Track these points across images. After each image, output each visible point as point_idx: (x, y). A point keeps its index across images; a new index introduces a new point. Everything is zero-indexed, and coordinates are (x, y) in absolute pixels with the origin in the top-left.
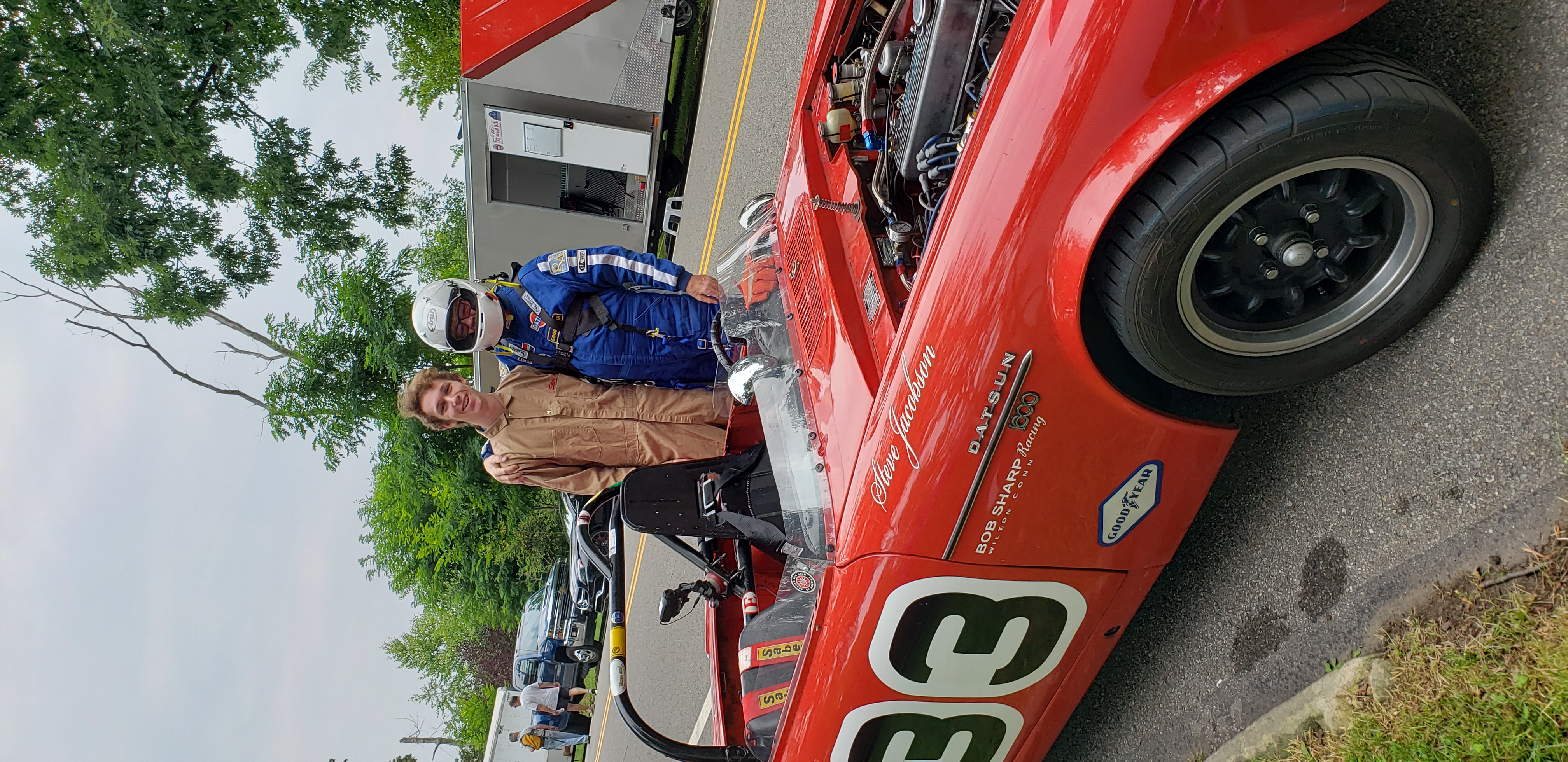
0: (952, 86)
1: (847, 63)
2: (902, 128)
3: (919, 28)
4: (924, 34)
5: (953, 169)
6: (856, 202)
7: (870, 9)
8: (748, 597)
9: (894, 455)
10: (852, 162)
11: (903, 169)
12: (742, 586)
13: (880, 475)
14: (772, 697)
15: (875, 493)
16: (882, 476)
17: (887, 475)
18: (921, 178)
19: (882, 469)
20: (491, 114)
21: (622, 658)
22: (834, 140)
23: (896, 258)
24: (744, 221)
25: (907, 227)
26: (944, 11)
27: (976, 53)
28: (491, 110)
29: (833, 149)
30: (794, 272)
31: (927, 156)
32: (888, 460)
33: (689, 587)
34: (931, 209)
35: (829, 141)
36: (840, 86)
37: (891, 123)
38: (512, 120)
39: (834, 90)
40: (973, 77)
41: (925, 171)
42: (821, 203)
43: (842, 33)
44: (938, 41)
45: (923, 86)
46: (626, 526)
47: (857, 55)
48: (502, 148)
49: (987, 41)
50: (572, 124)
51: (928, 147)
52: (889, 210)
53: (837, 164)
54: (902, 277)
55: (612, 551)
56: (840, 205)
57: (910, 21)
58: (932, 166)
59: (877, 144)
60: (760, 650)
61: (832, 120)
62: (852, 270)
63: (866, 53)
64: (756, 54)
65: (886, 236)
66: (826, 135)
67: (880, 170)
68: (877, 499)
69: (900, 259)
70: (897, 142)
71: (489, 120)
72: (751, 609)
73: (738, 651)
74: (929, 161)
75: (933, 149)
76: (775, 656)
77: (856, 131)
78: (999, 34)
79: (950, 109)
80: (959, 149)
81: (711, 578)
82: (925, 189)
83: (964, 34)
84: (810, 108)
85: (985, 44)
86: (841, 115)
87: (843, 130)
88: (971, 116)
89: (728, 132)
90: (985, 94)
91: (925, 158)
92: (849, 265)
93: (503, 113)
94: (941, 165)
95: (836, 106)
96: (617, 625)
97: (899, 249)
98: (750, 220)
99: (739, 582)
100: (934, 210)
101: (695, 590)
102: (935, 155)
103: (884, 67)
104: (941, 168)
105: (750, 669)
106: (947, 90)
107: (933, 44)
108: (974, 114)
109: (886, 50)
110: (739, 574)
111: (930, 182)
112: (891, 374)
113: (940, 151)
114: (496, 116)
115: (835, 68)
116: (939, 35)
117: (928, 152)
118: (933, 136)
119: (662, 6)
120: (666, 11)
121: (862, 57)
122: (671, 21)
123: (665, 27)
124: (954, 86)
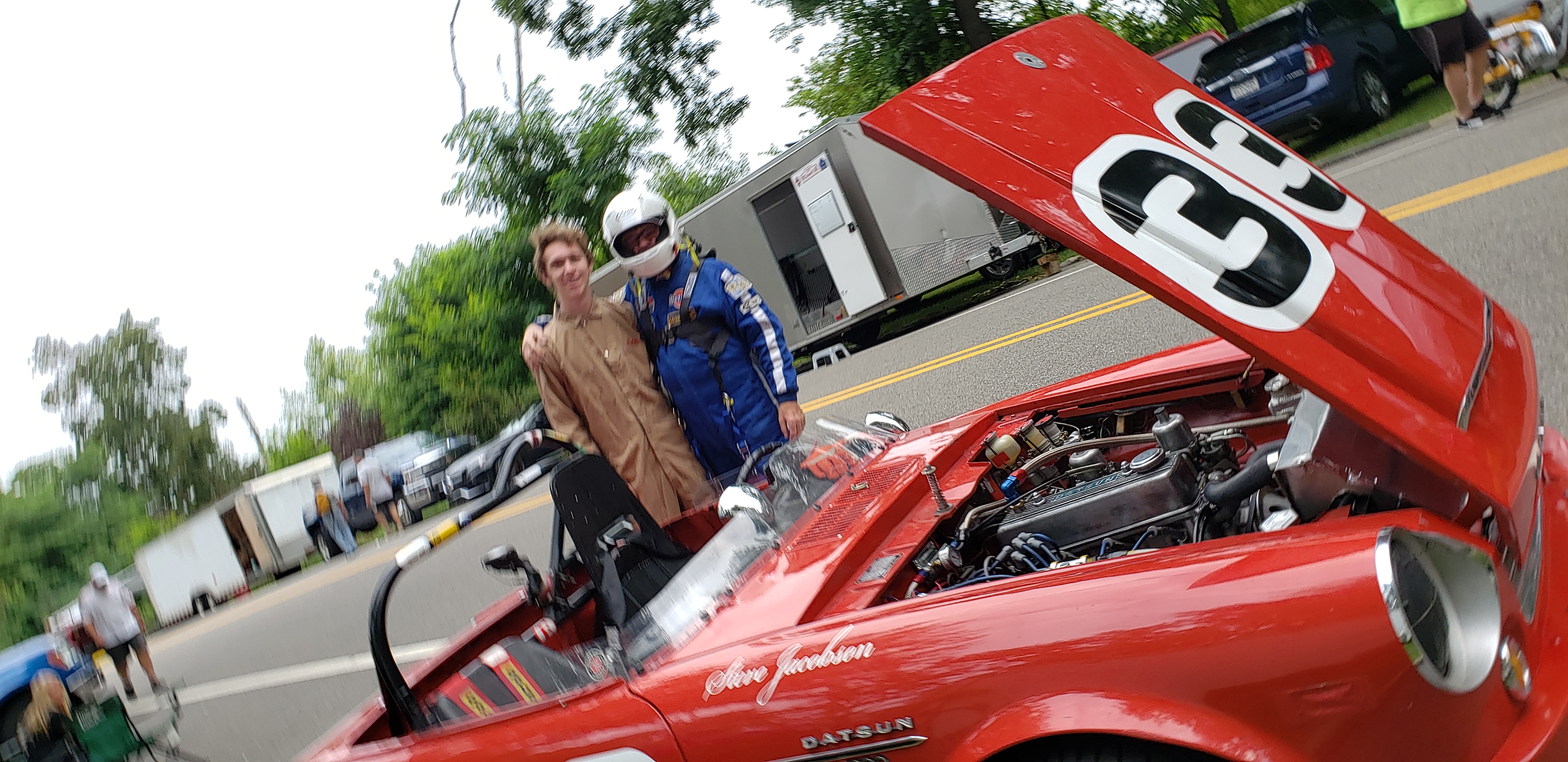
0: (1098, 526)
1: (1060, 427)
2: (1037, 506)
3: (1128, 469)
4: (1126, 476)
5: (1032, 571)
6: (950, 505)
7: (1114, 419)
8: (549, 625)
9: (757, 675)
10: (980, 480)
11: (1003, 528)
12: (556, 613)
13: (733, 674)
14: (475, 700)
15: (714, 680)
17: (738, 681)
18: (1007, 548)
19: (741, 673)
20: (821, 161)
21: (432, 549)
22: (988, 453)
23: (927, 569)
24: (871, 418)
25: (958, 562)
26: (1157, 481)
27: (1140, 530)
28: (825, 158)
29: (980, 457)
30: (858, 487)
31: (1029, 542)
32: (751, 672)
33: (528, 567)
34: (986, 573)
35: (984, 451)
36: (1036, 431)
37: (1035, 494)
38: (827, 180)
39: (1029, 429)
40: (1116, 540)
41: (1015, 548)
42: (930, 475)
43: (1080, 406)
44: (1128, 491)
45: (1083, 502)
46: (549, 478)
47: (1071, 431)
48: (799, 185)
49: (1156, 533)
50: (854, 230)
51: (1037, 538)
52: (962, 537)
53: (971, 469)
54: (914, 585)
55: (521, 480)
56: (939, 493)
57: (1129, 458)
58: (1022, 551)
59: (1010, 493)
60: (512, 667)
61: (1004, 442)
62: (891, 536)
63: (1077, 437)
64: (1008, 346)
65: (938, 549)
66: (989, 445)
67: (990, 509)
68: (710, 683)
69: (928, 573)
70: (1022, 509)
71: (816, 161)
72: (540, 633)
73: (497, 645)
74: (1025, 546)
75: (1037, 543)
76: (512, 680)
77: (1008, 468)
78: (1168, 539)
79: (1080, 537)
80: (1053, 565)
82: (1000, 557)
83: (1148, 509)
84: (1000, 418)
85: (1152, 533)
86: (1011, 448)
87: (1002, 456)
88: (1087, 558)
89: (928, 360)
90: (1113, 559)
91: (1025, 541)
92: (894, 531)
93: (829, 170)
94: (1029, 558)
95: (1017, 438)
97: (935, 567)
98: (875, 424)
99: (558, 608)
100: (988, 576)
101: (529, 573)
102: (1033, 548)
103: (1075, 459)
104: (1026, 560)
105: (487, 666)
106: (1092, 524)
107: (1123, 488)
108: (1090, 560)
109: (1091, 452)
110: (565, 605)
111: (1008, 557)
112: (827, 628)
113: (1039, 550)
114: (823, 165)
115: (1047, 418)
116: (1133, 489)
117: (1032, 541)
118: (1048, 536)
119: (996, 246)
120: (995, 251)
121: (1071, 436)
122: (988, 260)
123: (981, 258)
124: (1100, 528)
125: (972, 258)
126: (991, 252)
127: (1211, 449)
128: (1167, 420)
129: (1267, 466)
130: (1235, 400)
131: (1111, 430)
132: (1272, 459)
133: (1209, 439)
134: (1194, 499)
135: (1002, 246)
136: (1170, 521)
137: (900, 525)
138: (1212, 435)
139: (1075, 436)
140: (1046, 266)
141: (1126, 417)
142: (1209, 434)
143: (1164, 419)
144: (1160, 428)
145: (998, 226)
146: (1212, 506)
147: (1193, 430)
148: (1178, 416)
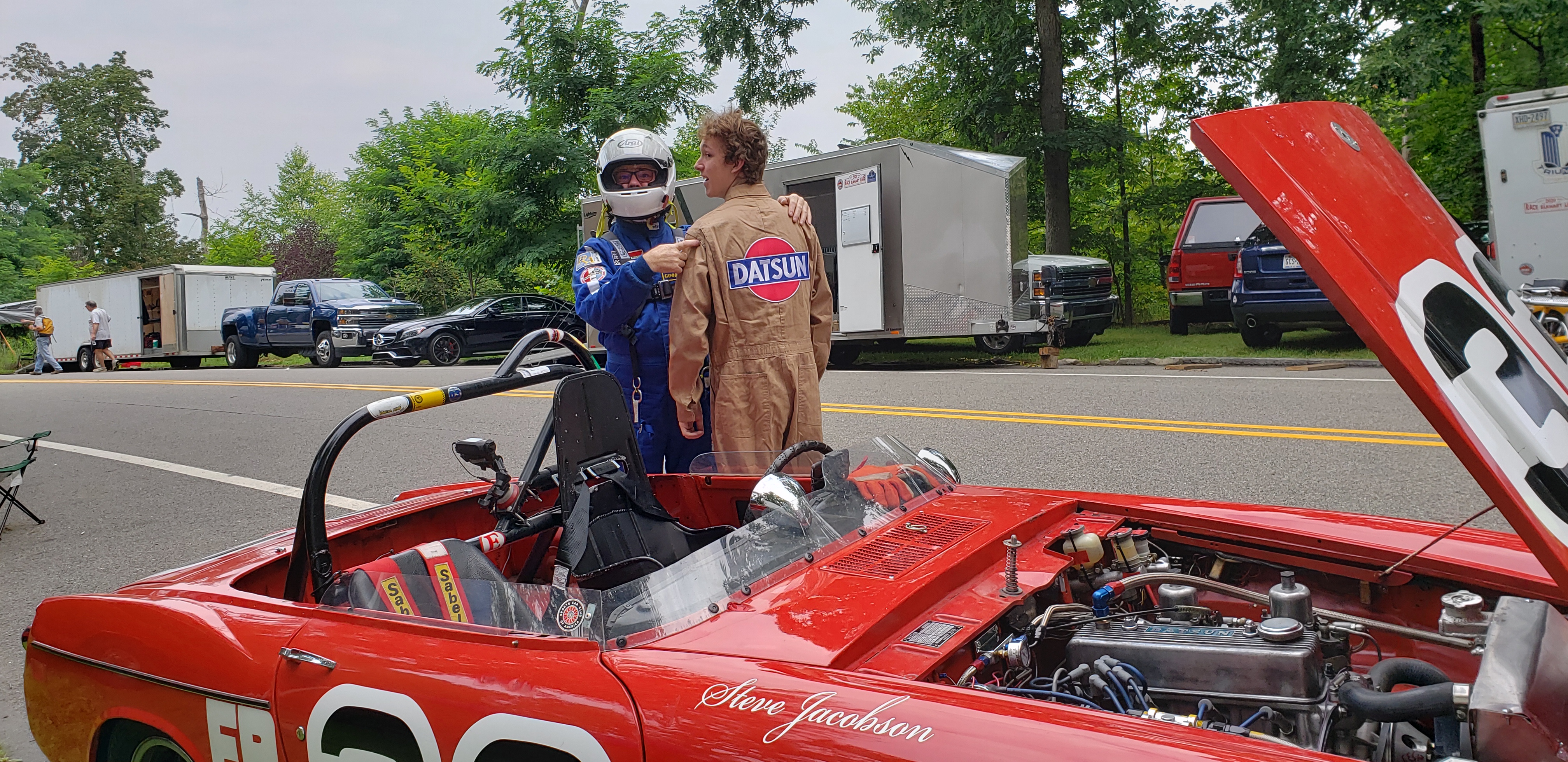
0: (1196, 681)
1: (1149, 544)
2: (1126, 630)
3: (1253, 630)
4: (1248, 637)
6: (1020, 590)
7: (1212, 559)
8: (499, 537)
9: (772, 708)
10: (1058, 575)
11: (1078, 640)
12: (509, 528)
13: (741, 692)
14: (397, 592)
15: (714, 690)
16: (740, 696)
17: (743, 703)
18: (1084, 666)
19: (749, 695)
20: (872, 173)
21: (410, 408)
22: (1067, 545)
23: (989, 657)
24: (925, 454)
25: (1026, 662)
26: (1285, 657)
28: (876, 172)
29: (1056, 547)
30: (913, 528)
31: (1115, 669)
32: (763, 700)
33: (500, 467)
34: (1054, 685)
35: (1064, 541)
36: (1131, 542)
38: (870, 193)
39: (1125, 538)
41: (1094, 670)
42: (1012, 548)
43: (1180, 532)
44: (1248, 657)
45: (1188, 648)
46: (557, 383)
47: (1161, 555)
48: (840, 188)
49: (1270, 716)
50: (877, 251)
51: (1125, 669)
52: (1037, 634)
53: (1049, 558)
54: (972, 669)
55: (526, 373)
56: (1014, 571)
60: (446, 566)
61: (1089, 540)
62: (947, 600)
63: (1165, 565)
66: (1072, 537)
68: (708, 694)
69: (988, 660)
70: (1107, 627)
71: (866, 172)
72: (486, 544)
73: (438, 540)
74: (1110, 673)
75: (1126, 675)
76: (443, 585)
78: (1269, 725)
79: (1162, 682)
81: (513, 490)
83: (1262, 684)
84: (1079, 510)
85: (1265, 714)
86: (1096, 550)
87: (1080, 555)
88: (1195, 719)
91: (1111, 667)
92: (950, 595)
93: (875, 184)
94: (1113, 690)
95: (1105, 542)
96: (446, 394)
97: (996, 656)
99: (513, 523)
100: (1054, 693)
101: (499, 476)
102: (1118, 678)
103: (1167, 592)
104: (1110, 693)
105: (423, 558)
106: (1188, 675)
107: (1237, 650)
108: (1202, 724)
109: (1187, 590)
110: (522, 522)
111: (1083, 677)
113: (1125, 683)
114: (871, 177)
115: (1139, 532)
116: (1255, 657)
117: (1118, 669)
118: (1141, 671)
119: (1006, 320)
120: (1002, 324)
121: (1160, 560)
122: (993, 330)
123: (986, 326)
124: (1195, 682)
125: (978, 322)
126: (998, 323)
127: (1328, 638)
128: (1292, 588)
129: (1451, 696)
130: (1362, 593)
131: (1205, 572)
132: (1460, 690)
133: (1331, 627)
134: (1320, 694)
135: (1011, 322)
136: (1282, 706)
137: (957, 591)
138: (1336, 623)
139: (1164, 564)
140: (1045, 357)
141: (1226, 562)
142: (1331, 620)
143: (1288, 585)
144: (1279, 592)
145: (1014, 302)
146: (1340, 709)
147: (1314, 609)
148: (1304, 587)
